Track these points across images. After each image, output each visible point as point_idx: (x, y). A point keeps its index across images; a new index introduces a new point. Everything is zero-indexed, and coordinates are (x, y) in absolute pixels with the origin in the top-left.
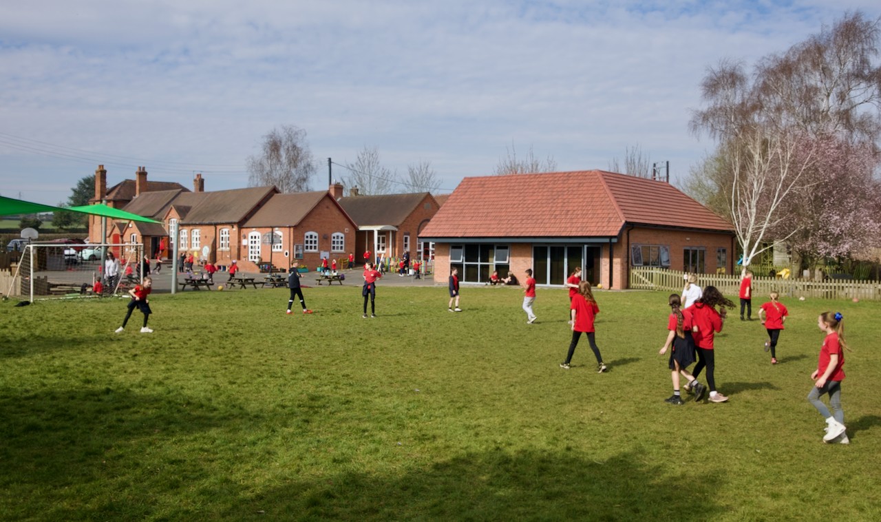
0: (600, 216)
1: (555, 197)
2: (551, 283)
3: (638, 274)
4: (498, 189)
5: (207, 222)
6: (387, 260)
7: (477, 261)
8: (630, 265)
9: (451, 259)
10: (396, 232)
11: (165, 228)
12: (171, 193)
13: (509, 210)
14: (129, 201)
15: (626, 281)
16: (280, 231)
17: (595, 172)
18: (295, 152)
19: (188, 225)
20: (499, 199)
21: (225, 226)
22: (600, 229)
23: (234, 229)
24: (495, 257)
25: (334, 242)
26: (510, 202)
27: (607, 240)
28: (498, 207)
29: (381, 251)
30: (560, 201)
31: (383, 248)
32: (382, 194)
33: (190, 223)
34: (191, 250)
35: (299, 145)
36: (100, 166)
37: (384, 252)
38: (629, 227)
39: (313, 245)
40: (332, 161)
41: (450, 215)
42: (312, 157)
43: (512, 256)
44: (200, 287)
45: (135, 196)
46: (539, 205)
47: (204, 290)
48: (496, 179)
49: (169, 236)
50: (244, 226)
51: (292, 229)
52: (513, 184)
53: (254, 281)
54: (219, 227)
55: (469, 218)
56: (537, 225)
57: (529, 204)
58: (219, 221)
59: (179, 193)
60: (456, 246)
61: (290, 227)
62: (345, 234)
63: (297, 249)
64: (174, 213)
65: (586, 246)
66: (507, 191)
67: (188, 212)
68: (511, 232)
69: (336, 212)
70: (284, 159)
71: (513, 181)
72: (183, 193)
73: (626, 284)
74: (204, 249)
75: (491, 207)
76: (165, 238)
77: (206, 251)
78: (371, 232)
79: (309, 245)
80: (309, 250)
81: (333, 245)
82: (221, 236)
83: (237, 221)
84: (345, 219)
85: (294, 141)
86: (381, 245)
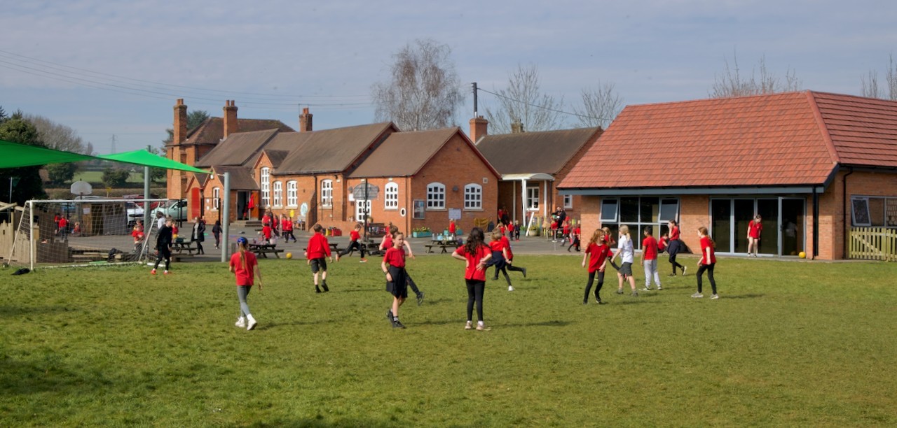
0: (803, 156)
1: (745, 131)
2: (736, 251)
3: (860, 239)
4: (668, 120)
5: (305, 172)
6: (538, 220)
7: (637, 221)
8: (848, 225)
9: (602, 218)
10: (552, 182)
11: (255, 180)
12: (267, 133)
13: (680, 150)
14: (215, 145)
15: (841, 247)
16: (395, 182)
17: (804, 94)
18: (436, 75)
19: (283, 175)
20: (669, 135)
21: (327, 177)
22: (801, 174)
23: (338, 181)
24: (660, 215)
25: (467, 197)
26: (681, 139)
27: (810, 190)
28: (665, 145)
29: (533, 208)
30: (750, 136)
31: (536, 204)
32: (544, 129)
33: (285, 172)
34: (286, 208)
35: (441, 66)
36: (179, 100)
37: (537, 209)
38: (845, 170)
39: (439, 200)
40: (478, 87)
41: (601, 158)
42: (460, 81)
43: (683, 214)
44: (267, 254)
45: (222, 138)
46: (721, 143)
47: (271, 258)
48: (667, 107)
49: (260, 191)
50: (351, 176)
51: (410, 179)
52: (689, 114)
53: (338, 247)
54: (320, 178)
55: (626, 162)
56: (715, 171)
57: (708, 141)
58: (319, 170)
59: (275, 134)
60: (609, 201)
61: (406, 177)
62: (483, 186)
63: (416, 206)
64: (265, 159)
65: (780, 199)
66: (680, 124)
67: (283, 159)
68: (679, 180)
69: (470, 156)
70: (421, 86)
71: (689, 110)
72: (280, 134)
73: (841, 252)
74: (302, 206)
75: (656, 146)
76: (255, 193)
77: (305, 208)
78: (519, 183)
79: (433, 200)
80: (433, 208)
81: (466, 201)
82: (323, 189)
83: (341, 169)
84: (483, 165)
85: (434, 61)
86: (534, 200)
